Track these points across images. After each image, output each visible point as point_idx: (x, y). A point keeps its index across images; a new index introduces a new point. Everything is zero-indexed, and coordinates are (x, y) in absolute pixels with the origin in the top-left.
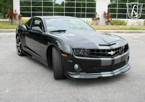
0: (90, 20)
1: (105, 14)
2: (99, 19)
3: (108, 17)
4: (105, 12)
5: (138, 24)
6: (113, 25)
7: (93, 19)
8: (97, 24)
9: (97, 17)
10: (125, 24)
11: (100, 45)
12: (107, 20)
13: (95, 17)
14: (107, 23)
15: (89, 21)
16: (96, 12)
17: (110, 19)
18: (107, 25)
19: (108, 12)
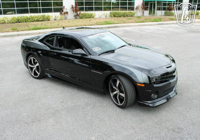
0: (58, 14)
1: (73, 8)
2: (67, 13)
3: (76, 11)
4: (72, 6)
5: (105, 16)
6: (81, 18)
7: (61, 13)
8: (66, 19)
9: (65, 11)
10: (93, 17)
11: (167, 68)
12: (75, 14)
13: (63, 11)
14: (76, 16)
15: (57, 16)
16: (63, 6)
17: (79, 12)
18: (76, 18)
19: (76, 5)
